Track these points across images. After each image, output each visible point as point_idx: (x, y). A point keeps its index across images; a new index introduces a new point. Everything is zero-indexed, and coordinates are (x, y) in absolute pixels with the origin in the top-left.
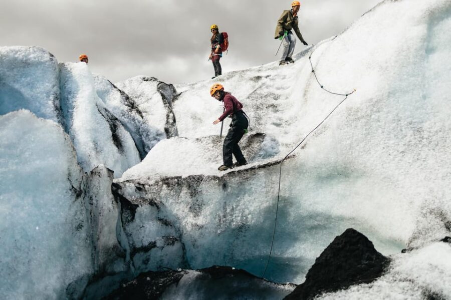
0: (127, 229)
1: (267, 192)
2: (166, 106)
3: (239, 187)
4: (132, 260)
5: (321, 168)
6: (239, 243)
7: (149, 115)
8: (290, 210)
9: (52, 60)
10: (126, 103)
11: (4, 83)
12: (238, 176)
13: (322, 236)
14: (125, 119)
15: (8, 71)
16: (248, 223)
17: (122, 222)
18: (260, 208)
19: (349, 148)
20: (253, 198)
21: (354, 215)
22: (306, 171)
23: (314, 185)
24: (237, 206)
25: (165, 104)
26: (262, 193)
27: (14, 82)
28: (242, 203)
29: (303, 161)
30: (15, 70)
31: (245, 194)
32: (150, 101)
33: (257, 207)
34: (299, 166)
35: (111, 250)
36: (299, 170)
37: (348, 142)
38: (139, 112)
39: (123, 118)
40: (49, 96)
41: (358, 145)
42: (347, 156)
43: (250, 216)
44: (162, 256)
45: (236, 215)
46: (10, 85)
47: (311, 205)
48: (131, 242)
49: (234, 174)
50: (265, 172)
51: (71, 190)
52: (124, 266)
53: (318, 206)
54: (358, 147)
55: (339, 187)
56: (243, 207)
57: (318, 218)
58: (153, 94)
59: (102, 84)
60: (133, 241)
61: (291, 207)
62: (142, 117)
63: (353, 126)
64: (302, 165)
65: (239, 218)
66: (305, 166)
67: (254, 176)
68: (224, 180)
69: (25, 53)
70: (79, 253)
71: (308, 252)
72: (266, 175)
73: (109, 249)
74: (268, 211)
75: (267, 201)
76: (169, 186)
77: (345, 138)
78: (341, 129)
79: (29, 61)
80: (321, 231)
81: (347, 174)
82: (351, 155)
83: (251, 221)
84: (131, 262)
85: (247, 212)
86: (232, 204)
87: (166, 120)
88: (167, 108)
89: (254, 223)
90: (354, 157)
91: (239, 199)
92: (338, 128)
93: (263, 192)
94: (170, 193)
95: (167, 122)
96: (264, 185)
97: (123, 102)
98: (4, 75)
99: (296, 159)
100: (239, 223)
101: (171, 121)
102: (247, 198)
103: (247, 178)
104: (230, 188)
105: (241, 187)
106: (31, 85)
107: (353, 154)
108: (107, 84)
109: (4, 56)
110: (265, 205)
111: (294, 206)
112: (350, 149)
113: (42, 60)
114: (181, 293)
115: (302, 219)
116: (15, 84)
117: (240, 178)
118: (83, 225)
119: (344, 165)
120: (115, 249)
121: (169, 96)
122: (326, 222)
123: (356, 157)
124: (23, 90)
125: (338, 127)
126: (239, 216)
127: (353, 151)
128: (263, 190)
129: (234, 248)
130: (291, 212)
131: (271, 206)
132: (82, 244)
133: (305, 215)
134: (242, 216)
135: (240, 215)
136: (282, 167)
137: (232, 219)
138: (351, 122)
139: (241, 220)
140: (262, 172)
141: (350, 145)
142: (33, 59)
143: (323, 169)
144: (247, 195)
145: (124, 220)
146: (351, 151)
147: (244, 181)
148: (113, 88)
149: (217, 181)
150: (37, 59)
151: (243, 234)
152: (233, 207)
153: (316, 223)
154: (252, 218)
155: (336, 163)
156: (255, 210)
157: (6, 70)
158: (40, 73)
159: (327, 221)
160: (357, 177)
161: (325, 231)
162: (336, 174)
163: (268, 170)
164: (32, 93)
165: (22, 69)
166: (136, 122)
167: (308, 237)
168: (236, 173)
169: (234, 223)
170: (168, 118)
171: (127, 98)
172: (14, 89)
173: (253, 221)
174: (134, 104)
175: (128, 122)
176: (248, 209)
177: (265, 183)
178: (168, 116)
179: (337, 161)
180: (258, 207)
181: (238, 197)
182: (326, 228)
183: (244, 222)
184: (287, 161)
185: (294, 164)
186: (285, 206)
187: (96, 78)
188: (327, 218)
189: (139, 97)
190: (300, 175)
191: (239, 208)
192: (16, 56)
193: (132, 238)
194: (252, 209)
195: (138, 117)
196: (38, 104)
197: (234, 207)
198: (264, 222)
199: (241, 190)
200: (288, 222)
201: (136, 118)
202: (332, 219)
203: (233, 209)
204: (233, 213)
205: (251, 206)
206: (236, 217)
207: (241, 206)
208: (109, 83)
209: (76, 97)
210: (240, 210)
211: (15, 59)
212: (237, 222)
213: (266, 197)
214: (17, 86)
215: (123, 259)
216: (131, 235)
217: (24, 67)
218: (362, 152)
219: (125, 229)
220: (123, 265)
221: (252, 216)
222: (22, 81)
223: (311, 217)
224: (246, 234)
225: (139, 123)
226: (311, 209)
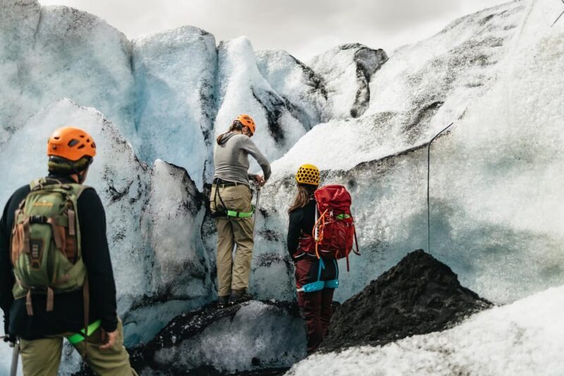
0: (208, 242)
1: (413, 193)
2: (360, 80)
3: (371, 185)
4: (214, 283)
5: (489, 149)
6: (375, 268)
7: (337, 94)
8: (449, 220)
9: (203, 39)
10: (309, 82)
11: (150, 75)
12: (369, 169)
13: (506, 264)
14: (303, 103)
15: (153, 59)
16: (385, 240)
17: (202, 232)
18: (402, 217)
19: (530, 109)
20: (393, 201)
21: (545, 230)
22: (468, 156)
23: (483, 179)
24: (370, 214)
25: (359, 77)
26: (405, 194)
27: (160, 71)
28: (377, 209)
29: (460, 140)
30: (160, 57)
31: (381, 195)
32: (343, 75)
33: (397, 215)
34: (455, 148)
35: (182, 267)
36: (457, 154)
37: (531, 99)
38: (324, 92)
39: (301, 101)
40: (196, 84)
41: (548, 104)
42: (527, 124)
43: (387, 230)
44: (257, 281)
45: (368, 227)
46: (155, 75)
47: (479, 212)
48: (212, 260)
49: (365, 166)
50: (409, 161)
51: (107, 191)
52: (203, 290)
53: (491, 213)
54: (549, 106)
55: (520, 181)
56: (379, 215)
57: (494, 235)
58: (347, 66)
59: (281, 61)
60: (215, 258)
61: (451, 215)
62: (326, 98)
63: (544, 71)
64: (461, 146)
65: (372, 232)
66: (464, 147)
67: (393, 168)
68: (351, 176)
69: (171, 35)
70: (119, 268)
71: (488, 290)
72: (409, 165)
73: (178, 267)
74: (416, 221)
75: (413, 206)
76: (287, 187)
77: (525, 93)
78: (521, 78)
79: (174, 45)
80: (504, 257)
81: (529, 156)
82: (534, 121)
83: (390, 237)
84: (213, 285)
85: (384, 222)
86: (364, 211)
87: (355, 98)
88: (361, 82)
89: (394, 240)
90: (538, 125)
91: (372, 203)
92: (516, 77)
93: (407, 192)
94: (286, 196)
95: (357, 101)
96: (408, 181)
97: (305, 81)
98: (149, 65)
99: (450, 136)
100: (372, 240)
101: (362, 99)
102: (384, 202)
103: (383, 172)
104: (359, 187)
105: (374, 185)
106: (177, 73)
107: (538, 120)
108: (288, 60)
109: (149, 43)
110: (410, 212)
111: (456, 214)
112: (531, 112)
113: (189, 42)
114: (241, 332)
115: (470, 236)
116: (160, 74)
117: (373, 171)
118: (125, 234)
119: (520, 142)
120: (189, 267)
121: (372, 65)
122: (508, 241)
123: (541, 125)
124: (167, 80)
125: (517, 75)
126: (371, 229)
127: (538, 115)
128: (407, 189)
129: (367, 276)
130: (451, 225)
131: (418, 215)
132: (124, 258)
133: (473, 228)
134: (377, 230)
135: (374, 227)
136: (430, 151)
137: (362, 234)
138: (541, 63)
139: (376, 235)
140: (404, 162)
141: (534, 105)
142: (179, 41)
143: (492, 151)
144: (384, 197)
145: (205, 231)
146: (533, 115)
147: (379, 175)
148: (296, 64)
149: (341, 178)
150: (183, 41)
151: (380, 255)
152: (364, 214)
153: (493, 242)
154: (392, 232)
155: (508, 138)
156: (395, 220)
157: (151, 59)
158: (187, 58)
159: (508, 239)
160: (546, 162)
161: (508, 256)
162: (512, 157)
163: (412, 157)
164: (178, 82)
165: (168, 55)
166: (318, 105)
167: (486, 265)
168: (368, 165)
169: (364, 239)
170: (357, 97)
171: (312, 75)
172: (159, 79)
173: (392, 237)
174: (319, 82)
175: (307, 106)
176: (385, 217)
177: (409, 179)
178: (359, 93)
179: (510, 135)
180: (400, 216)
181: (373, 200)
182: (509, 251)
183: (379, 238)
184: (437, 142)
185: (447, 144)
186: (442, 214)
187: (275, 55)
188: (507, 235)
189: (329, 72)
190: (460, 163)
191: (373, 216)
192: (161, 41)
193: (214, 254)
194: (390, 218)
195: (321, 98)
196: (183, 94)
197: (366, 214)
198: (409, 238)
199: (375, 190)
200: (451, 239)
201: (317, 101)
202: (515, 235)
203: (364, 219)
204: (363, 224)
205: (390, 213)
206: (367, 229)
207: (377, 214)
208: (290, 58)
209: (228, 81)
210: (374, 219)
211: (160, 44)
212: (368, 237)
213: (412, 200)
214: (161, 76)
215: (201, 281)
216: (212, 250)
217: (170, 53)
218: (553, 115)
219: (204, 243)
220: (201, 288)
221: (391, 229)
222: (167, 70)
223: (485, 231)
224: (385, 256)
225: (321, 106)
226: (480, 218)
